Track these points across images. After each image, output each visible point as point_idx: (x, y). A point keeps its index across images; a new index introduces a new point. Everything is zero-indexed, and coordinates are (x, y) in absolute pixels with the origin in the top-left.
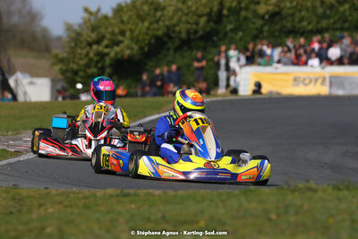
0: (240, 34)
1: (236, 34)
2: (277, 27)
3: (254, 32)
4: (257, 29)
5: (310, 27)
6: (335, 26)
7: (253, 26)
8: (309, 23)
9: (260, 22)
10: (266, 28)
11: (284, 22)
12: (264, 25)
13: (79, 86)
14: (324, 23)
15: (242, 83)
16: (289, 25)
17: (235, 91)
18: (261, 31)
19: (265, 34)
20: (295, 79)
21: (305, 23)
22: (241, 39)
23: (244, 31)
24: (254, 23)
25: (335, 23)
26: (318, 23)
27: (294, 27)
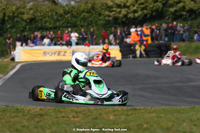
0: (15, 29)
1: (12, 29)
2: (33, 26)
3: (22, 29)
4: (23, 27)
5: (50, 26)
6: (63, 25)
7: (21, 25)
8: (50, 24)
9: (24, 24)
10: (27, 27)
11: (37, 23)
12: (27, 25)
14: (58, 24)
16: (40, 25)
17: (13, 59)
18: (25, 28)
19: (27, 29)
20: (44, 53)
21: (48, 24)
22: (15, 32)
23: (16, 28)
24: (22, 24)
25: (63, 23)
26: (54, 24)
27: (42, 26)
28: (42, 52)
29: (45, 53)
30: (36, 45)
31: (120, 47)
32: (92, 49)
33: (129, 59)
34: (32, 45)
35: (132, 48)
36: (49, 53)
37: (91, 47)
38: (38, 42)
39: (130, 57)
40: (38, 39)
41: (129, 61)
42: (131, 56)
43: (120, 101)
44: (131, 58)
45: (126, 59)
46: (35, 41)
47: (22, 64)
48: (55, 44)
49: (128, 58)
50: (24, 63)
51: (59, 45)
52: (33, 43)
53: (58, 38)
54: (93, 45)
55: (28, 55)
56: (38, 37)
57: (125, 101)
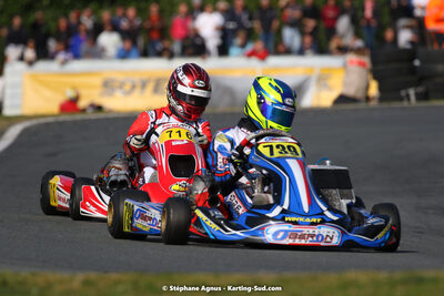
20: (105, 86)
28: (98, 81)
29: (108, 85)
30: (77, 56)
31: (374, 62)
32: (277, 68)
33: (405, 103)
34: (61, 56)
35: (417, 63)
36: (121, 86)
37: (273, 61)
38: (84, 46)
39: (408, 97)
40: (82, 35)
41: (404, 108)
42: (412, 92)
44: (413, 98)
45: (396, 105)
46: (72, 41)
47: (27, 124)
48: (145, 54)
49: (401, 99)
50: (34, 122)
51: (159, 54)
52: (67, 48)
53: (149, 31)
54: (277, 52)
55: (48, 93)
56: (82, 28)
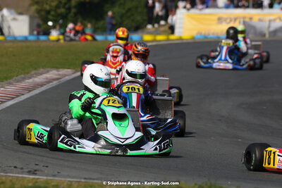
13: (50, 23)
15: (178, 21)
43: (156, 149)
57: (164, 149)
